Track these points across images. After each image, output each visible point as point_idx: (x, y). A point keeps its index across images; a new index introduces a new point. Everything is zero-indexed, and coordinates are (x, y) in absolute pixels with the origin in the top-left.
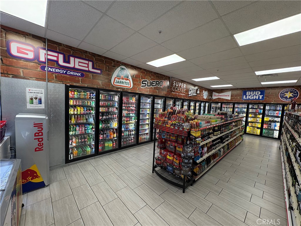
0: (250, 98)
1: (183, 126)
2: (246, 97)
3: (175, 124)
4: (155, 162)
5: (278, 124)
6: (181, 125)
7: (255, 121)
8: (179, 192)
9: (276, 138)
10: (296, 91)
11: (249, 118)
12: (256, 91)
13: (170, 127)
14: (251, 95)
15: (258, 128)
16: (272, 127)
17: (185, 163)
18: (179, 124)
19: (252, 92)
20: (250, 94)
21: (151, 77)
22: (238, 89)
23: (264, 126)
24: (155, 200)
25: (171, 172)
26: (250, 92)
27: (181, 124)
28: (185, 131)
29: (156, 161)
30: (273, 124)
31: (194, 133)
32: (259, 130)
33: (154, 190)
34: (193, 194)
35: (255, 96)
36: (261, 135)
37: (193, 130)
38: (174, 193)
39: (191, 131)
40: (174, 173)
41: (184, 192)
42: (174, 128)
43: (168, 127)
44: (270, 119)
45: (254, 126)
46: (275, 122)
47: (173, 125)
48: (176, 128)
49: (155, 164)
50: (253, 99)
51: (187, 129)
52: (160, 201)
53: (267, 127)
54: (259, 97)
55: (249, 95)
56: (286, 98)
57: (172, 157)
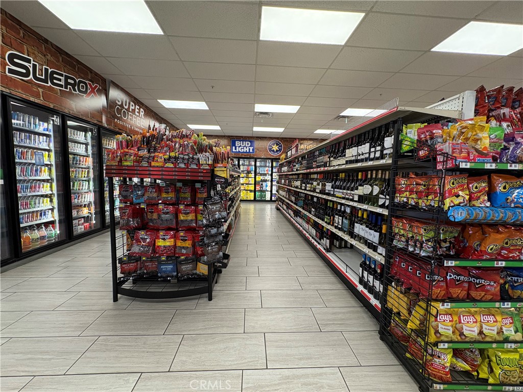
0: (240, 151)
1: (198, 159)
2: (236, 149)
3: (176, 158)
4: (119, 272)
5: (269, 184)
6: (193, 158)
7: (247, 183)
8: (201, 303)
9: (268, 201)
10: (280, 143)
11: (241, 179)
12: (246, 141)
13: (163, 167)
14: (241, 146)
15: (251, 191)
16: (264, 188)
17: (212, 236)
18: (187, 157)
19: (242, 142)
20: (239, 145)
21: (45, 56)
22: (225, 136)
23: (257, 187)
24: (158, 350)
25: (171, 275)
26: (239, 142)
27: (191, 156)
28: (204, 169)
29: (122, 268)
30: (264, 184)
31: (223, 171)
32: (253, 194)
33: (141, 333)
34: (227, 294)
35: (245, 148)
36: (255, 200)
37: (219, 165)
38: (194, 311)
39: (215, 169)
40: (179, 275)
41: (210, 299)
42: (175, 167)
43: (158, 167)
44: (262, 178)
45: (246, 189)
46: (265, 181)
47: (173, 160)
48: (182, 166)
49: (119, 275)
50: (244, 152)
51: (208, 165)
52: (171, 344)
53: (259, 189)
54: (249, 149)
55: (239, 147)
56: (273, 151)
57: (172, 240)
